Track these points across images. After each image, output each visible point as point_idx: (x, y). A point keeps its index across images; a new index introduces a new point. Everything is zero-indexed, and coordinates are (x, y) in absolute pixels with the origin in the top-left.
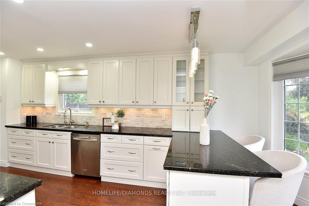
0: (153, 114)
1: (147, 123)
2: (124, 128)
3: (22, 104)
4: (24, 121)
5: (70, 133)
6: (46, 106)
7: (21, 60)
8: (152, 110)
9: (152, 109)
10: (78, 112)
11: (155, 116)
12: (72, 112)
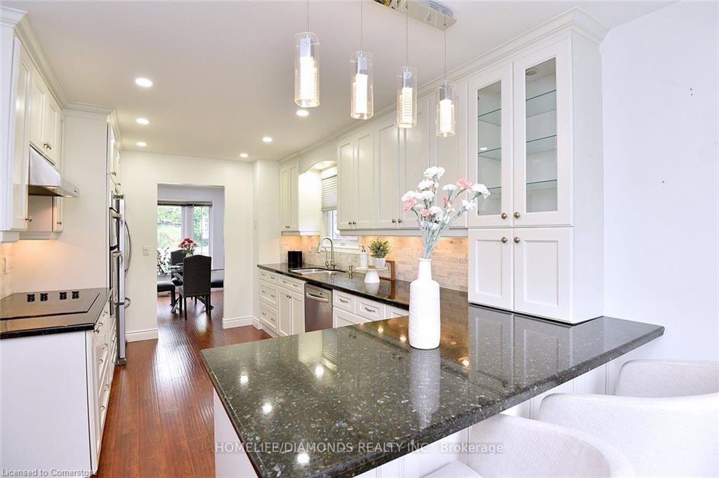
0: (453, 252)
1: (441, 276)
2: (401, 284)
3: (282, 232)
4: (285, 259)
5: (304, 282)
6: (301, 234)
7: (278, 161)
8: (452, 242)
9: (450, 239)
10: (346, 247)
11: (457, 259)
12: (334, 246)
